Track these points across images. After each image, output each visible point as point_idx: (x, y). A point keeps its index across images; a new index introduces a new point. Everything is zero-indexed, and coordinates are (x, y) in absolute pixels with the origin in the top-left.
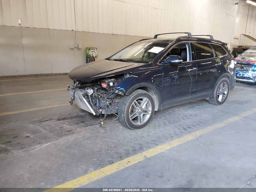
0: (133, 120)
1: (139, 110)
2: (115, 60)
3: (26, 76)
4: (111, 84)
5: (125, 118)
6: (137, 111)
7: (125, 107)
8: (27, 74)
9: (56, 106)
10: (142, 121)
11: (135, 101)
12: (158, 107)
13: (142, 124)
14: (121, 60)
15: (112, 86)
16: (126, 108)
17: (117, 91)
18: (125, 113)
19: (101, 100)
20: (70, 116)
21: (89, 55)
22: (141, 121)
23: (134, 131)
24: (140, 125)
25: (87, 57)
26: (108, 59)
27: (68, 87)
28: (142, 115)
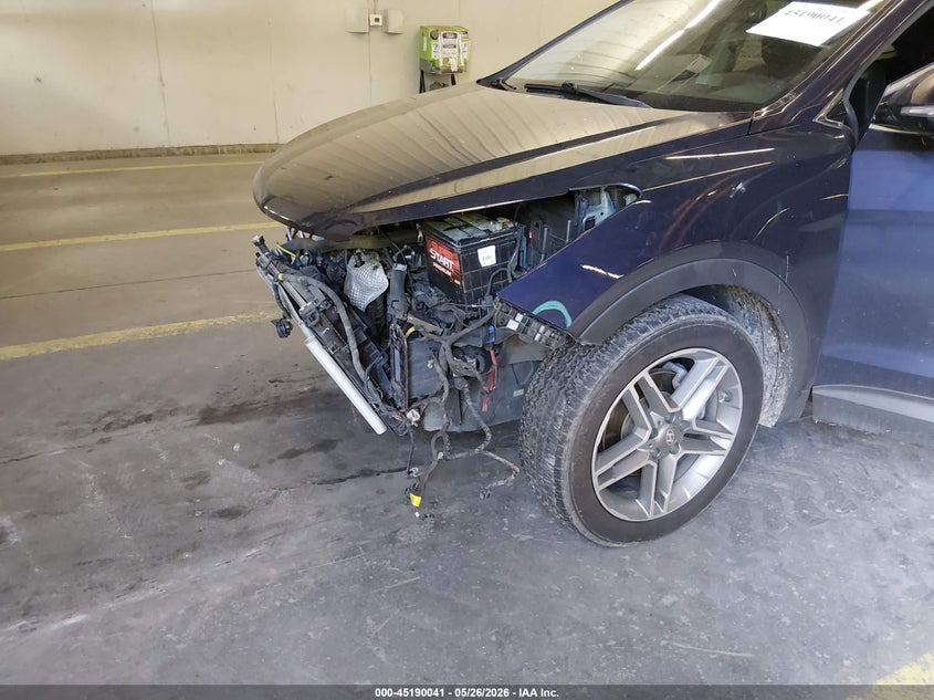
0: (616, 489)
1: (661, 433)
2: (532, 88)
3: (170, 153)
4: (487, 256)
5: (565, 482)
6: (646, 438)
7: (572, 415)
8: (176, 142)
9: (233, 318)
10: (666, 496)
11: (645, 374)
12: (780, 405)
13: (664, 512)
14: (569, 91)
15: (493, 268)
16: (575, 422)
17: (520, 317)
18: (567, 448)
19: (416, 354)
20: (273, 390)
21: (433, 62)
22: (659, 498)
23: (611, 553)
24: (650, 517)
25: (422, 72)
26: (495, 82)
27: (256, 244)
28: (673, 459)
